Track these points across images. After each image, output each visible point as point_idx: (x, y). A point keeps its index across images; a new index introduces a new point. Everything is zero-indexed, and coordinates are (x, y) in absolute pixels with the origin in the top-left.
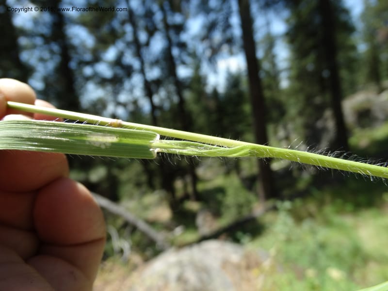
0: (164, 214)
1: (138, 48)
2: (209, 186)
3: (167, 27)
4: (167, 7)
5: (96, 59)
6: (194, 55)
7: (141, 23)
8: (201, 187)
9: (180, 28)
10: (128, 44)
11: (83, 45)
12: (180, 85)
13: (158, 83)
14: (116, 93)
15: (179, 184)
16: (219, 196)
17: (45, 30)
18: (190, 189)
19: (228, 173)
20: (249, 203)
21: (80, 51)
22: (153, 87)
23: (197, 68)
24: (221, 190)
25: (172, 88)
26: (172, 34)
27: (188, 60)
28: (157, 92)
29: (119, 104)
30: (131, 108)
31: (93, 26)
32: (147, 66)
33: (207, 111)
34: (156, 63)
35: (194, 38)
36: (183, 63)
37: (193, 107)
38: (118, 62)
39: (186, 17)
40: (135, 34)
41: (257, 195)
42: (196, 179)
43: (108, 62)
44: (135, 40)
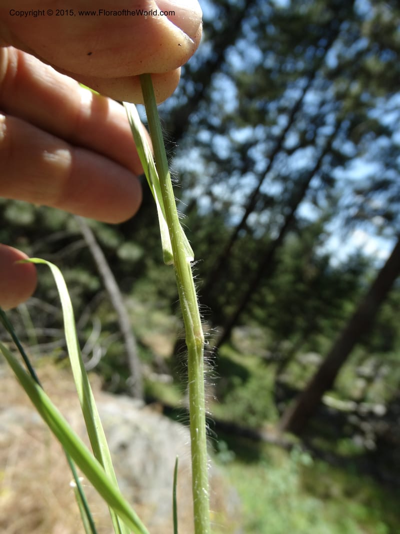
0: (164, 348)
1: (277, 148)
2: (236, 358)
3: (328, 149)
4: (346, 125)
5: (222, 130)
6: (333, 201)
7: (302, 125)
8: (225, 351)
9: (341, 160)
10: (269, 137)
11: (221, 107)
12: (291, 223)
13: (270, 202)
14: (215, 179)
16: (236, 380)
19: (267, 361)
20: (265, 416)
21: (214, 108)
22: (260, 204)
23: (326, 218)
24: (244, 375)
25: (280, 219)
26: (328, 159)
27: (323, 202)
28: (260, 211)
29: (209, 193)
30: (218, 206)
31: (246, 92)
32: (271, 175)
33: (298, 274)
34: (283, 178)
35: (350, 182)
36: (315, 202)
37: (287, 258)
38: (243, 150)
39: (358, 154)
40: (286, 130)
41: (281, 414)
42: (226, 339)
43: (232, 141)
44: (281, 139)
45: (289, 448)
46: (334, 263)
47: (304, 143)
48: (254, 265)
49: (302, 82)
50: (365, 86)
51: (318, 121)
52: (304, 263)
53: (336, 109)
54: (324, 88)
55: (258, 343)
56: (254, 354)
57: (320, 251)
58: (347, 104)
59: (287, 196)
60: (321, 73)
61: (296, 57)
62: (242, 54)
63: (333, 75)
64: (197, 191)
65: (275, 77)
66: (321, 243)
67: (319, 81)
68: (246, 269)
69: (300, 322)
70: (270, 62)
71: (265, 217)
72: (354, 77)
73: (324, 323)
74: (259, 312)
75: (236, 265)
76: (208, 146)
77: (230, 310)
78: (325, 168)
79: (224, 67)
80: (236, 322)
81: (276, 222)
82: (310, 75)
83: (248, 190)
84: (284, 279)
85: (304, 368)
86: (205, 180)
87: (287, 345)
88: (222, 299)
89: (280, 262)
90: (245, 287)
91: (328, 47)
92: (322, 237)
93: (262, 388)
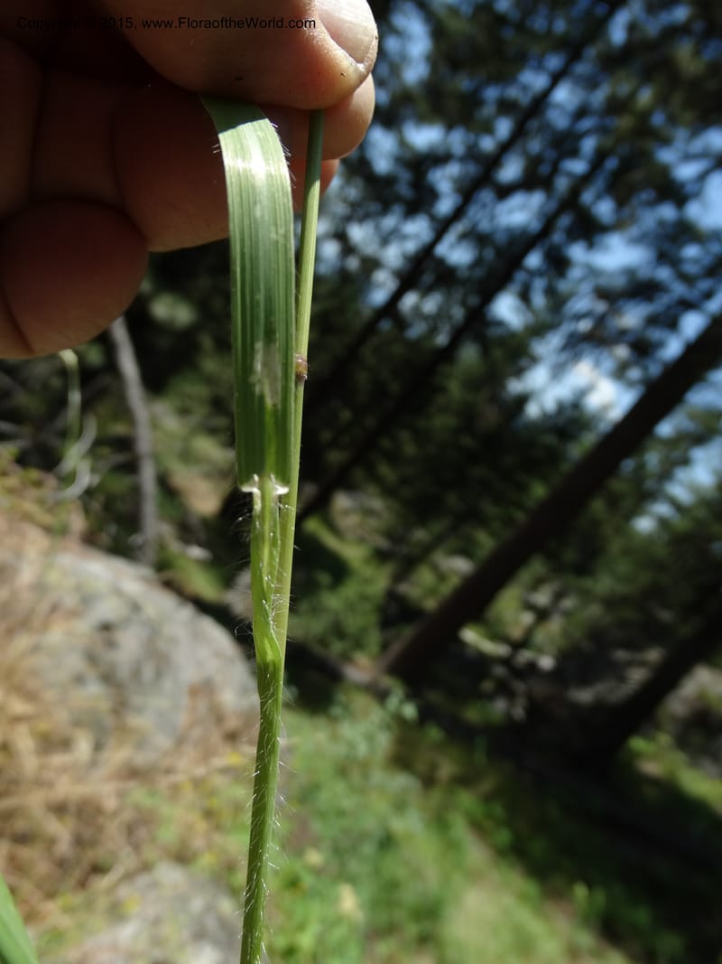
0: (205, 500)
1: (482, 179)
2: (330, 541)
3: (571, 202)
4: (611, 164)
6: (557, 301)
7: (535, 145)
8: (313, 525)
9: (589, 230)
10: (472, 154)
11: (397, 70)
12: (477, 323)
13: (446, 277)
14: (357, 212)
16: (324, 578)
19: (381, 556)
20: (358, 644)
22: (428, 278)
23: (539, 330)
24: (339, 571)
25: (458, 313)
26: (565, 221)
27: (539, 300)
28: (426, 291)
29: (341, 237)
30: (353, 263)
31: (448, 53)
32: (459, 228)
33: (468, 417)
34: (479, 239)
35: (593, 272)
36: (525, 296)
37: (455, 389)
38: (420, 164)
39: (617, 226)
40: (505, 148)
41: (385, 646)
42: (320, 505)
43: (403, 143)
44: (494, 161)
46: (533, 410)
47: (531, 181)
48: (395, 387)
49: (554, 62)
50: (662, 100)
52: (481, 400)
53: (602, 130)
54: (591, 84)
55: (373, 523)
56: (361, 540)
57: (515, 387)
58: (623, 123)
59: (479, 273)
60: (591, 52)
61: (556, 7)
63: (614, 61)
65: (508, 34)
66: (519, 372)
67: (582, 68)
68: (379, 390)
69: (452, 500)
71: (431, 304)
72: (647, 76)
73: (489, 508)
74: (385, 470)
75: (362, 378)
77: (335, 457)
78: (557, 237)
80: (343, 481)
81: (450, 317)
82: (573, 49)
83: (411, 247)
84: (441, 423)
85: (441, 577)
87: (420, 535)
88: (325, 435)
89: (442, 390)
90: (370, 422)
92: (523, 362)
93: (364, 598)
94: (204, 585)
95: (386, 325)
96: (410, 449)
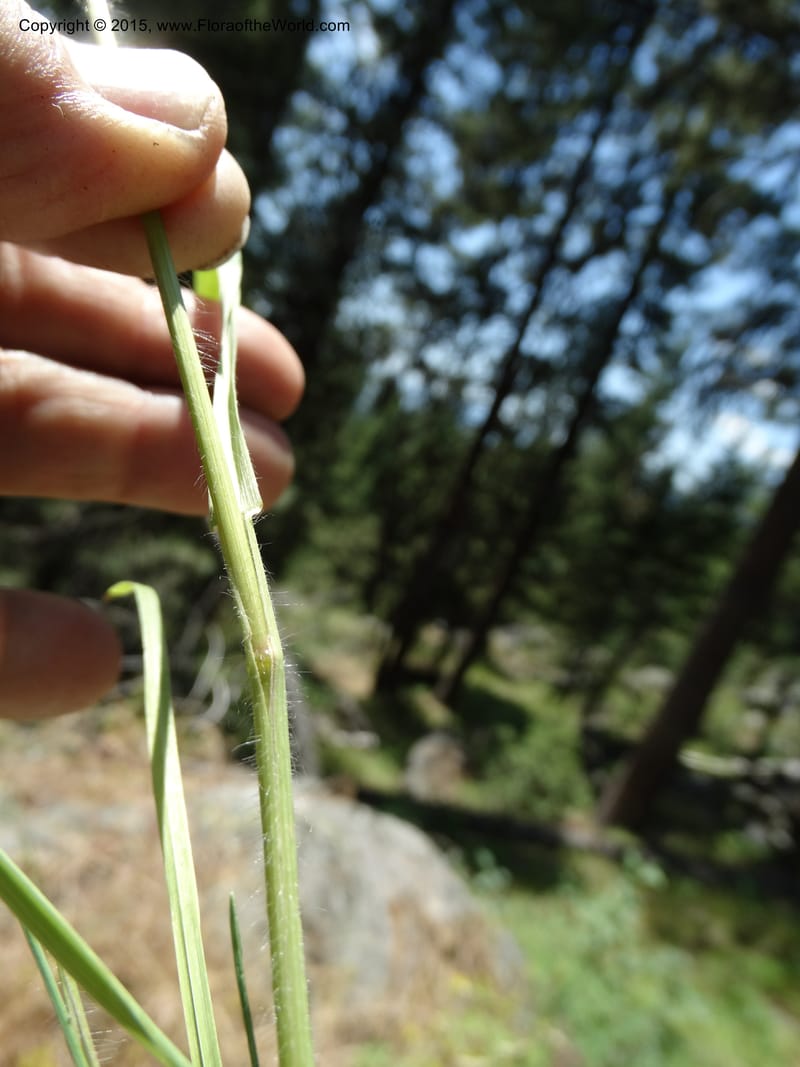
0: (355, 680)
1: (549, 260)
2: (500, 688)
3: (653, 252)
4: (684, 199)
5: (434, 234)
6: (671, 358)
7: (595, 208)
8: (477, 676)
9: (682, 274)
10: (531, 241)
11: (427, 186)
12: (590, 409)
13: (542, 372)
14: (429, 336)
15: (432, 636)
16: (505, 732)
17: (364, 104)
18: (449, 666)
19: (562, 691)
20: (566, 798)
21: (414, 192)
22: (522, 377)
23: (662, 394)
24: (519, 720)
25: (567, 404)
26: (653, 273)
27: (651, 362)
28: (524, 392)
29: (419, 365)
30: (441, 389)
31: (475, 153)
32: (540, 317)
33: (612, 510)
34: (565, 321)
35: (702, 316)
36: (634, 364)
37: (588, 484)
38: (479, 270)
39: (714, 258)
40: (563, 223)
41: (597, 792)
42: (478, 652)
43: (456, 255)
44: (554, 241)
45: (617, 858)
46: (684, 483)
47: (602, 245)
48: (522, 502)
49: (588, 121)
50: (718, 116)
51: (627, 197)
52: (620, 488)
53: (662, 170)
54: (634, 129)
55: (543, 656)
56: (536, 678)
57: (654, 462)
58: (682, 155)
59: (577, 356)
60: (626, 98)
61: (572, 69)
62: (459, 75)
63: (651, 99)
64: (394, 363)
65: (533, 115)
66: (653, 446)
67: (622, 115)
68: (506, 509)
69: (624, 607)
70: (519, 86)
71: (535, 403)
72: (692, 100)
73: (670, 604)
74: (540, 594)
75: (484, 504)
76: (409, 268)
77: (480, 595)
78: (649, 292)
79: (427, 105)
80: (495, 617)
81: (558, 411)
82: (603, 103)
83: (496, 352)
84: (585, 525)
85: (637, 696)
86: (409, 338)
87: (599, 655)
88: (462, 574)
89: (572, 489)
90: (507, 546)
91: (635, 43)
92: (654, 433)
93: (557, 743)
94: (378, 774)
95: (494, 441)
96: (559, 564)
